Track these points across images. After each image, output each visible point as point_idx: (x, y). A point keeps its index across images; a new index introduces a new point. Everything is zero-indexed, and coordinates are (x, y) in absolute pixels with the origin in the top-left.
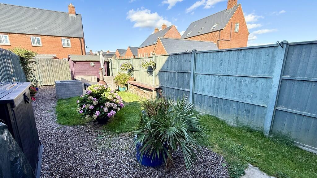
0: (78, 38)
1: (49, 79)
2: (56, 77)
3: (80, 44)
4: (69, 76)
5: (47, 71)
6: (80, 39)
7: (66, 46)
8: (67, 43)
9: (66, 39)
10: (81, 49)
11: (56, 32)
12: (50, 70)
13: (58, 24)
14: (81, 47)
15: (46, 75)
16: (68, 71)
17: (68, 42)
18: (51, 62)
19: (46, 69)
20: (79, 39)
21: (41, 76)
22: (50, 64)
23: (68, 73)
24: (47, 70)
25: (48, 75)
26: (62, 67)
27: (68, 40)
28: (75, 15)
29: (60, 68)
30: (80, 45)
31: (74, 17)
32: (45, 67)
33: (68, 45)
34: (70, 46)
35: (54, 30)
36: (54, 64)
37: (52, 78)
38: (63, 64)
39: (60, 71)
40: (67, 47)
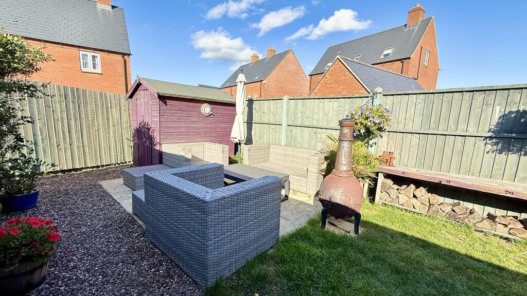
0: (119, 53)
1: (69, 151)
2: (90, 143)
3: (123, 66)
4: (125, 140)
5: (63, 126)
6: (123, 57)
7: (90, 69)
8: (92, 62)
9: (90, 54)
10: (124, 79)
11: (67, 37)
12: (73, 122)
13: (72, 20)
14: (124, 74)
15: (58, 139)
16: (124, 126)
17: (94, 60)
18: (79, 98)
19: (62, 118)
20: (120, 56)
21: (43, 143)
22: (73, 102)
23: (124, 132)
24: (62, 121)
25: (64, 139)
26: (108, 116)
27: (94, 57)
28: (110, 8)
29: (103, 117)
30: (123, 69)
31: (109, 11)
32: (59, 111)
33: (94, 68)
34: (99, 70)
35: (60, 30)
36: (86, 105)
37: (78, 147)
38: (114, 106)
39: (104, 125)
40: (91, 71)
